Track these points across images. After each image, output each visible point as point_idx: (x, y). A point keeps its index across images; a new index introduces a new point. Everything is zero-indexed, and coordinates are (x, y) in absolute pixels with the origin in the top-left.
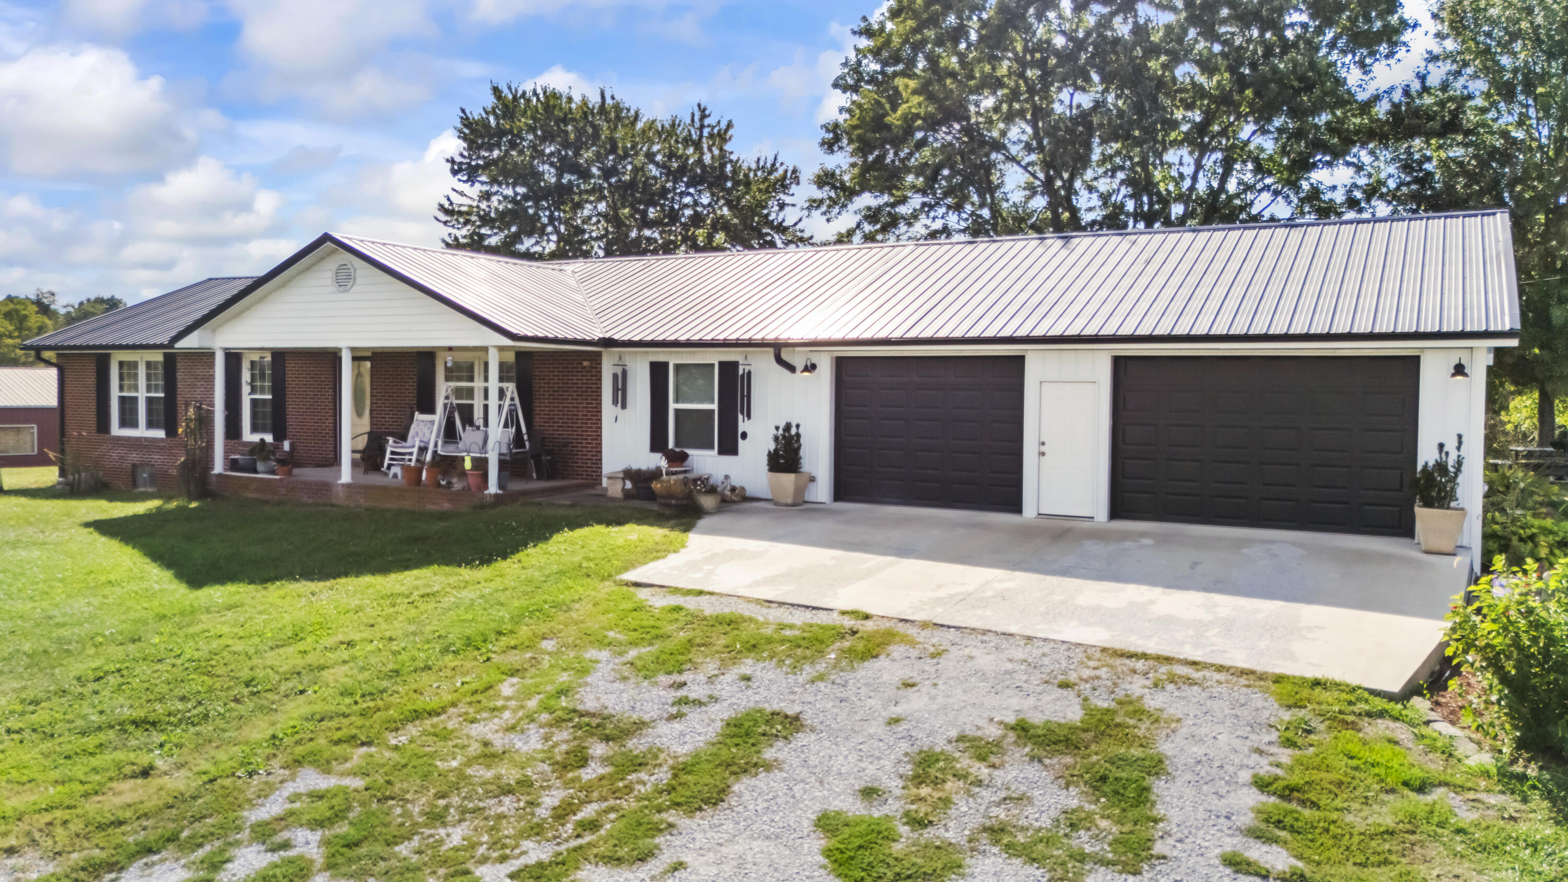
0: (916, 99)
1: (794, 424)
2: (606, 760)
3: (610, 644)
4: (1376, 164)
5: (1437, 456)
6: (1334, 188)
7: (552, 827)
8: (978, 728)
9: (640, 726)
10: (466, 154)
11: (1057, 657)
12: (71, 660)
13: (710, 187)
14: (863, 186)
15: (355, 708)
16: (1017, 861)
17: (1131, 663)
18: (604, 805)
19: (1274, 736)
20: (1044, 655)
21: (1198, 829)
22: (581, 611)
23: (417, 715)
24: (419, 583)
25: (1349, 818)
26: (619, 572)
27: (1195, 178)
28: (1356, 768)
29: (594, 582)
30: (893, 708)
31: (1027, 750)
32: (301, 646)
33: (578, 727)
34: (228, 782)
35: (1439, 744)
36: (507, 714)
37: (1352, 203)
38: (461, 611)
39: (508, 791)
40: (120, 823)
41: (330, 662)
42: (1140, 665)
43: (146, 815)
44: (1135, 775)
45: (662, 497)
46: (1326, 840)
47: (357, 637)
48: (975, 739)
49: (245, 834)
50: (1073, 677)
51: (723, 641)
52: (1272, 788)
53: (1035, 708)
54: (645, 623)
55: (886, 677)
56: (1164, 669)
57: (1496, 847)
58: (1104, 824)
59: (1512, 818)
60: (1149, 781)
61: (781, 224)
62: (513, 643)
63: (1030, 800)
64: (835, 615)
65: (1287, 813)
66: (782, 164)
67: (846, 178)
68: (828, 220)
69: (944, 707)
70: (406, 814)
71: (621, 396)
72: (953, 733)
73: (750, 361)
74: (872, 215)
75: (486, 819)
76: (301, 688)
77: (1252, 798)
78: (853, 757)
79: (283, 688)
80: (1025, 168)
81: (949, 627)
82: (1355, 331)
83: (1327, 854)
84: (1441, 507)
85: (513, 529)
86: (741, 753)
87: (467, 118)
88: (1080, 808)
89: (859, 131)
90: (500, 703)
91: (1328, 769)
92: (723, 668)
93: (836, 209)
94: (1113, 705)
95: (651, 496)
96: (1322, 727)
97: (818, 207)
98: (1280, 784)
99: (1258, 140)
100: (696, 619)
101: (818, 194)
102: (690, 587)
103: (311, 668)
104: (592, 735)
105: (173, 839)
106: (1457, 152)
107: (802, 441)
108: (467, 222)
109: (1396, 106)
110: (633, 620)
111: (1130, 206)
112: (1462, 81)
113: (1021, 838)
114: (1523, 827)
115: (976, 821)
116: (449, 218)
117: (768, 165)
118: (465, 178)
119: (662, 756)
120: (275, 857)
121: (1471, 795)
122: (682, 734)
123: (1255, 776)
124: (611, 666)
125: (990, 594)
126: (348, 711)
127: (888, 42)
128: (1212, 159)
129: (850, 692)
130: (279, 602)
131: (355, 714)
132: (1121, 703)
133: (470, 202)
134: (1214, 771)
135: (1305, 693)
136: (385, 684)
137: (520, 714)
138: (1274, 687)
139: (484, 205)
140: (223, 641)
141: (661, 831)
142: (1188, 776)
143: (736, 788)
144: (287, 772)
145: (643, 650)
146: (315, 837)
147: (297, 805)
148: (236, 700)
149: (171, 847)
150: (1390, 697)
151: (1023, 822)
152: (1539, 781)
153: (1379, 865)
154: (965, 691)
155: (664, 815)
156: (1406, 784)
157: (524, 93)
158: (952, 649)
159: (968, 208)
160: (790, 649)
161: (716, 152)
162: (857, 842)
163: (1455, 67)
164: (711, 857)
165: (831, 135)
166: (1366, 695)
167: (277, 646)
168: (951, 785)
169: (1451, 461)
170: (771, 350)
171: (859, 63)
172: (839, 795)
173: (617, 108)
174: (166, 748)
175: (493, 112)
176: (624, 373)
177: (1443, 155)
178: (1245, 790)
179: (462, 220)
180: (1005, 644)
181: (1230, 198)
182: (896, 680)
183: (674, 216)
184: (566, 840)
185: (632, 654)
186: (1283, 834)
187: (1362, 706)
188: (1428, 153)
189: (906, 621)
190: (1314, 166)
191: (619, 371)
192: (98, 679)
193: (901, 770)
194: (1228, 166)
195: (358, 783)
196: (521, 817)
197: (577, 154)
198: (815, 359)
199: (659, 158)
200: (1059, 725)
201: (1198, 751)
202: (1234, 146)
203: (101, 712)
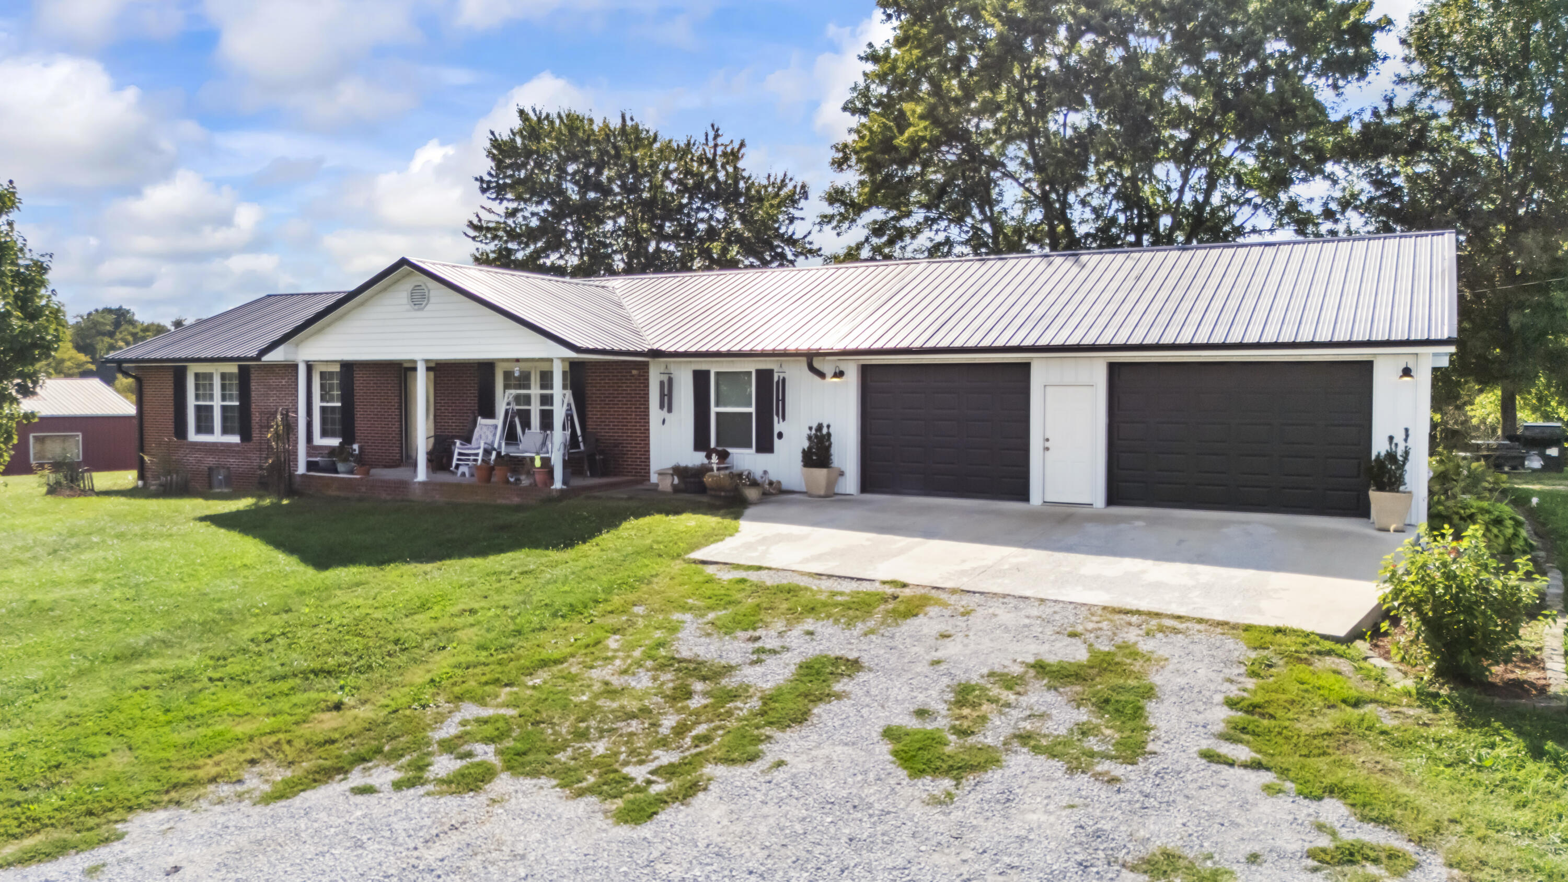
0: (923, 124)
1: (825, 425)
2: (706, 694)
3: (691, 609)
4: (1350, 178)
5: (1387, 447)
6: (1311, 200)
7: (674, 741)
8: (1005, 667)
9: (729, 669)
10: (493, 173)
11: (1067, 614)
12: (238, 626)
13: (725, 203)
14: (871, 202)
15: (492, 659)
16: (1042, 758)
17: (1128, 618)
18: (712, 725)
19: (1242, 669)
20: (1055, 612)
21: (1181, 734)
22: (660, 584)
23: (544, 664)
24: (516, 563)
25: (1298, 725)
26: (687, 552)
27: (1181, 191)
28: (1306, 691)
29: (666, 561)
30: (934, 653)
31: (1045, 682)
32: (432, 613)
33: (679, 670)
34: (408, 712)
35: (1373, 674)
36: (618, 662)
37: (1329, 214)
38: (559, 585)
39: (633, 716)
40: (333, 742)
41: (460, 625)
42: (1134, 619)
43: (351, 735)
44: (1132, 698)
45: (712, 489)
46: (1280, 740)
47: (476, 606)
48: (1002, 675)
49: (435, 747)
50: (1080, 629)
51: (785, 606)
52: (1239, 706)
53: (1050, 652)
54: (717, 592)
55: (926, 630)
56: (1154, 622)
57: (1410, 743)
58: (1108, 732)
59: (1425, 724)
60: (1142, 702)
61: (791, 237)
62: (609, 609)
63: (1050, 717)
64: (877, 584)
65: (1249, 722)
66: (791, 179)
67: (855, 195)
68: (838, 234)
69: (976, 652)
70: (555, 733)
71: (667, 401)
72: (985, 671)
73: (785, 368)
74: (878, 229)
75: (621, 735)
76: (441, 644)
77: (1225, 713)
78: (906, 689)
79: (427, 645)
80: (1022, 185)
81: (974, 593)
82: (1317, 340)
83: (1279, 749)
84: (1392, 490)
85: (586, 518)
86: (815, 687)
87: (496, 140)
88: (1089, 722)
89: (869, 153)
90: (610, 654)
91: (1284, 691)
92: (790, 625)
93: (846, 225)
94: (1113, 649)
95: (702, 489)
96: (1281, 663)
97: (829, 222)
98: (1244, 704)
99: (1240, 156)
100: (759, 588)
101: (829, 210)
102: (750, 563)
103: (445, 630)
104: (691, 676)
105: (378, 751)
106: (1422, 168)
107: (832, 439)
108: (495, 237)
109: (1366, 126)
110: (707, 590)
111: (1122, 219)
112: (1426, 102)
113: (1044, 742)
114: (1433, 730)
115: (1009, 731)
116: (477, 234)
117: (779, 181)
118: (494, 196)
119: (751, 690)
120: (464, 762)
121: (1395, 709)
122: (764, 675)
123: (1226, 698)
124: (695, 625)
125: (1006, 567)
126: (487, 661)
127: (893, 69)
128: (1199, 174)
129: (897, 642)
130: (398, 580)
131: (493, 663)
132: (1119, 647)
133: (497, 219)
134: (1194, 695)
135: (1269, 638)
136: (511, 641)
137: (629, 661)
138: (1244, 634)
139: (510, 221)
140: (363, 611)
141: (762, 741)
142: (1174, 699)
143: (815, 711)
144: (451, 705)
145: (720, 613)
146: (491, 749)
147: (468, 728)
148: (390, 655)
149: (378, 757)
150: (1337, 640)
151: (1044, 731)
152: (1449, 697)
153: (1319, 755)
154: (992, 640)
155: (762, 731)
156: (1344, 701)
157: (548, 116)
158: (978, 609)
159: (969, 221)
160: (843, 610)
161: (730, 169)
162: (918, 745)
163: (1421, 89)
164: (804, 757)
165: (841, 155)
166: (1318, 638)
167: (412, 614)
168: (986, 707)
169: (1400, 452)
170: (804, 359)
171: (867, 88)
172: (898, 715)
173: (636, 129)
174: (347, 690)
175: (520, 132)
176: (670, 380)
177: (1409, 170)
178: (1218, 708)
179: (489, 235)
180: (1022, 605)
181: (1214, 212)
182: (934, 633)
183: (690, 230)
184: (688, 749)
185: (711, 616)
186: (1246, 737)
187: (1314, 647)
188: (1397, 168)
189: (938, 588)
190: (1291, 182)
191: (665, 378)
192: (268, 641)
193: (945, 697)
194: (1212, 182)
195: (512, 712)
196: (648, 734)
197: (599, 172)
198: (843, 367)
199: (675, 175)
200: (1070, 664)
201: (1182, 681)
202: (1217, 163)
203: (282, 665)
